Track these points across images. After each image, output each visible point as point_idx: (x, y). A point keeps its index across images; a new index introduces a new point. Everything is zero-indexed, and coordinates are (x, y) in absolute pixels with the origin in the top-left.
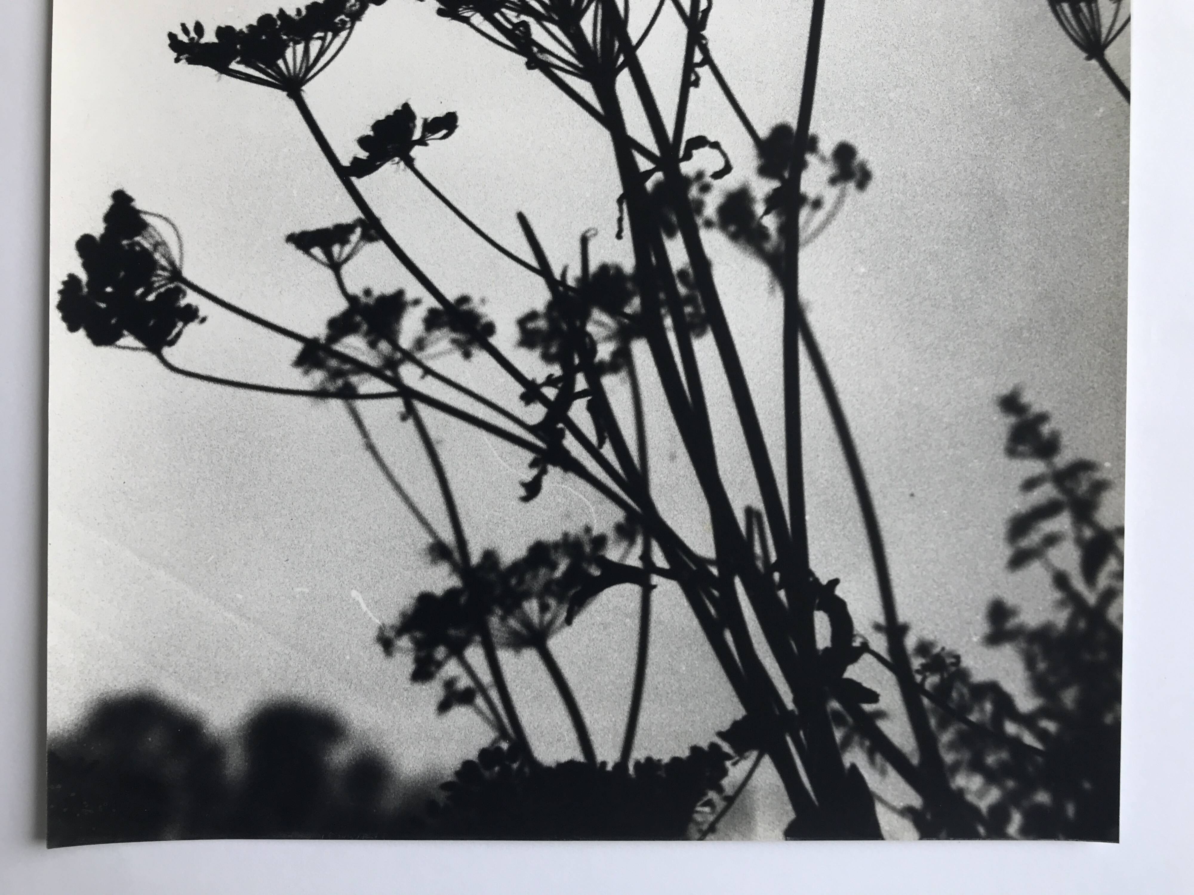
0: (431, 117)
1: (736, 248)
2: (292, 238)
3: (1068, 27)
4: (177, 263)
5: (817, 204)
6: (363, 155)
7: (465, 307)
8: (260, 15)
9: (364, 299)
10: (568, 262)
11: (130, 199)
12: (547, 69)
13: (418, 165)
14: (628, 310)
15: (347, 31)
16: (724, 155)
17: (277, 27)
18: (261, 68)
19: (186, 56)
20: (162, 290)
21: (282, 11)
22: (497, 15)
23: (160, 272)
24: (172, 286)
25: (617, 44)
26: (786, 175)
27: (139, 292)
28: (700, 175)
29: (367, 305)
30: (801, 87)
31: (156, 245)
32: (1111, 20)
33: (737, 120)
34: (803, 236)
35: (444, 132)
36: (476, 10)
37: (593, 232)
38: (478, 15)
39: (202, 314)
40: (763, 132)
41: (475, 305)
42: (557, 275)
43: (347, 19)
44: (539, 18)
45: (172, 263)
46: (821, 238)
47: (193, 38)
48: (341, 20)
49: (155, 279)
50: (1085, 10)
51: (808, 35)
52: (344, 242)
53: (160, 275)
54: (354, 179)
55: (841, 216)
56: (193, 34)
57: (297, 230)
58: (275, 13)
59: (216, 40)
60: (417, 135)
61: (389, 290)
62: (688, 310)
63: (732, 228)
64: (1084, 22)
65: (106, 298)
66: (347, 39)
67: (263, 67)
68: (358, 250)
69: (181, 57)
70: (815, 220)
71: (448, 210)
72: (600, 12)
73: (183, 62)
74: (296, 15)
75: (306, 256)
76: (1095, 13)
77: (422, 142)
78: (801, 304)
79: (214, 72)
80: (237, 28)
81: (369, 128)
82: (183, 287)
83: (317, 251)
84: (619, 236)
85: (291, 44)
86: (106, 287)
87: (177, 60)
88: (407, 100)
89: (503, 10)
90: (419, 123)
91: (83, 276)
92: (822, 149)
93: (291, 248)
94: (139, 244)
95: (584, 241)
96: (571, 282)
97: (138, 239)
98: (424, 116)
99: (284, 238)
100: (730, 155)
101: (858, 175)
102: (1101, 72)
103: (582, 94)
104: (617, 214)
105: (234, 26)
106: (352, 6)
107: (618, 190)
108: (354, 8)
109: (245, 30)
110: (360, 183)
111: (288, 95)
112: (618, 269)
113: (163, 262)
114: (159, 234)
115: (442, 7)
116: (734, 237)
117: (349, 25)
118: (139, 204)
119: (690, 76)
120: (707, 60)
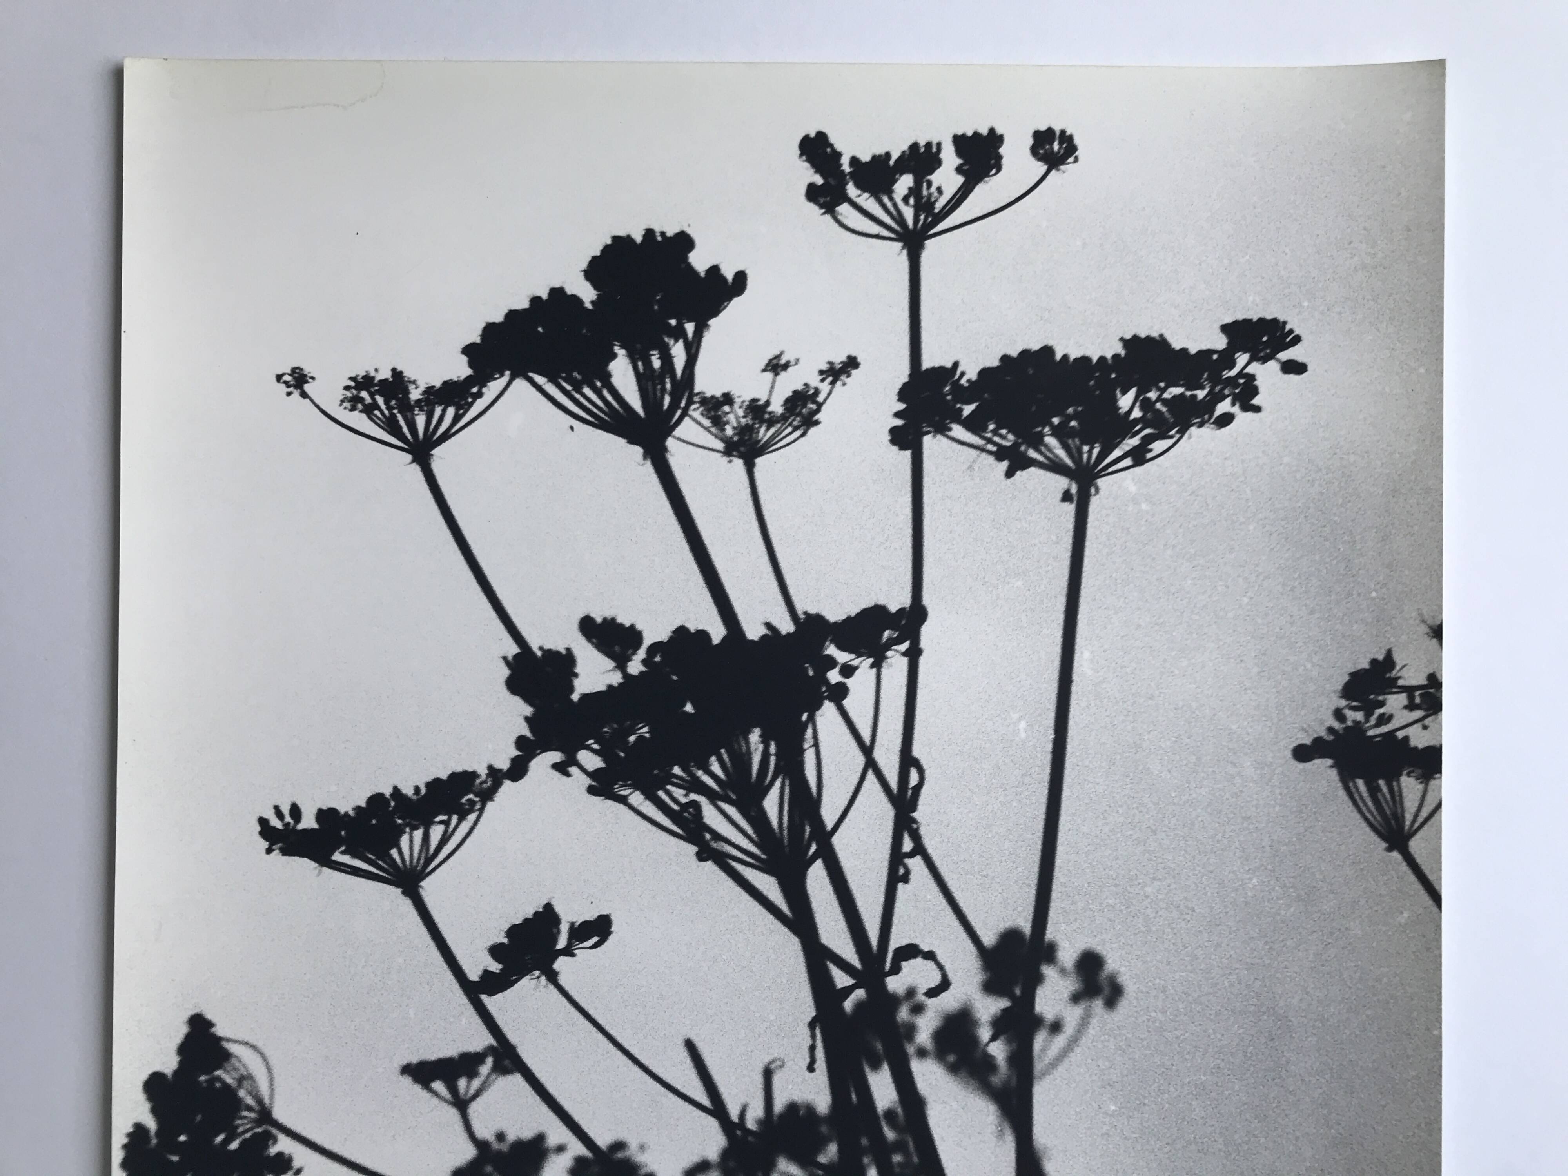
0: (579, 920)
1: (956, 1083)
2: (407, 1070)
3: (1364, 809)
4: (267, 1101)
5: (1056, 1027)
6: (495, 967)
7: (620, 1155)
8: (369, 795)
9: (496, 1146)
10: (748, 1100)
11: (211, 1024)
12: (722, 861)
13: (562, 980)
14: (822, 1159)
15: (477, 813)
16: (941, 967)
17: (391, 809)
18: (371, 859)
19: (280, 845)
20: (248, 1135)
21: (396, 789)
22: (661, 793)
23: (245, 1113)
24: (259, 1130)
25: (808, 829)
26: (1018, 991)
27: (220, 1138)
28: (911, 993)
29: (499, 1152)
30: (1036, 881)
31: (241, 1080)
32: (1417, 804)
33: (956, 924)
34: (1039, 1066)
35: (595, 939)
36: (636, 787)
37: (778, 1063)
38: (638, 793)
39: (296, 1164)
40: (989, 939)
41: (633, 1152)
42: (734, 1115)
43: (477, 799)
44: (713, 797)
45: (260, 1101)
46: (1061, 1069)
47: (289, 824)
48: (469, 800)
49: (239, 1122)
50: (1385, 789)
51: (1043, 816)
52: (472, 1074)
53: (245, 1117)
54: (484, 997)
55: (1084, 1041)
56: (288, 819)
57: (415, 1059)
58: (387, 792)
59: (316, 826)
60: (562, 943)
61: (527, 1133)
62: (897, 1158)
63: (951, 1058)
64: (1384, 804)
65: (178, 1148)
66: (476, 823)
67: (373, 857)
68: (489, 1085)
69: (274, 847)
70: (1053, 1047)
71: (600, 1036)
72: (787, 789)
73: (276, 853)
74: (414, 794)
75: (425, 1091)
76: (1397, 794)
77: (568, 952)
78: (1037, 1149)
79: (313, 864)
80: (342, 811)
81: (503, 934)
82: (274, 1131)
83: (438, 1086)
84: (811, 1068)
85: (407, 830)
86: (179, 1136)
87: (269, 851)
88: (550, 899)
89: (669, 787)
90: (564, 928)
91: (151, 1124)
92: (1062, 959)
93: (407, 1081)
94: (219, 1079)
95: (768, 1074)
96: (751, 1124)
97: (218, 1073)
98: (571, 920)
99: (398, 1069)
100: (948, 968)
101: (1107, 991)
102: (1404, 867)
103: (765, 893)
104: (809, 1042)
105: (338, 808)
106: (482, 783)
107: (810, 1011)
108: (485, 786)
109: (351, 813)
110: (492, 1003)
111: (403, 893)
112: (810, 1109)
113: (250, 1101)
114: (244, 1065)
115: (593, 783)
116: (954, 1069)
117: (478, 807)
118: (220, 1030)
119: (897, 871)
120: (919, 849)
